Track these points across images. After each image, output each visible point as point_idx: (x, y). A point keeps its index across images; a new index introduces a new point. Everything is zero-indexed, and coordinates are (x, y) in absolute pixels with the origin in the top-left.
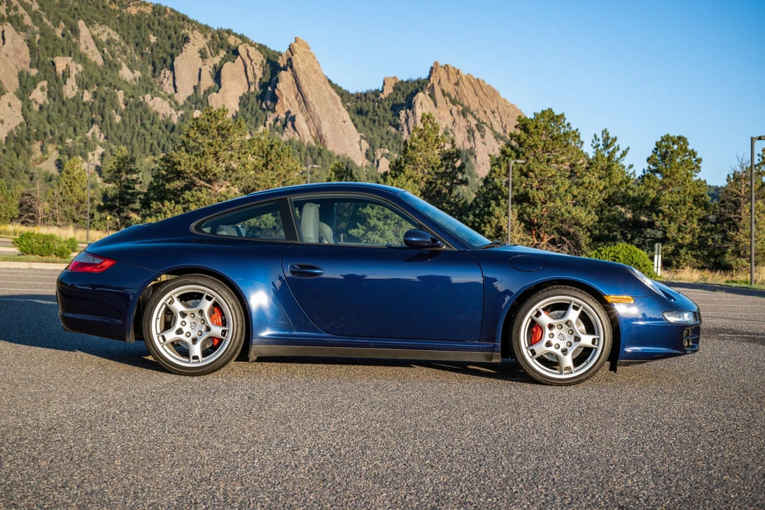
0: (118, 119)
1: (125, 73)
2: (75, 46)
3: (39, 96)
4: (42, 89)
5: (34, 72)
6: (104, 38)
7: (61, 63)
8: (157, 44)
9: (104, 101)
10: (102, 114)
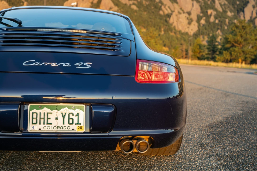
0: (226, 28)
1: (229, 14)
2: (214, 6)
3: (203, 22)
5: (201, 15)
6: (223, 3)
7: (210, 12)
8: (239, 4)
9: (222, 23)
10: (221, 26)
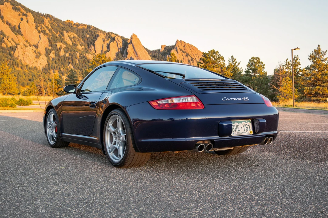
0: (77, 62)
1: (79, 47)
2: (63, 39)
3: (52, 55)
4: (53, 53)
5: (50, 48)
6: (72, 36)
7: (59, 44)
8: (89, 38)
9: (72, 56)
10: (72, 60)
